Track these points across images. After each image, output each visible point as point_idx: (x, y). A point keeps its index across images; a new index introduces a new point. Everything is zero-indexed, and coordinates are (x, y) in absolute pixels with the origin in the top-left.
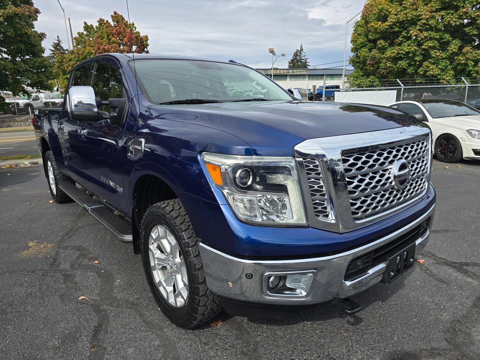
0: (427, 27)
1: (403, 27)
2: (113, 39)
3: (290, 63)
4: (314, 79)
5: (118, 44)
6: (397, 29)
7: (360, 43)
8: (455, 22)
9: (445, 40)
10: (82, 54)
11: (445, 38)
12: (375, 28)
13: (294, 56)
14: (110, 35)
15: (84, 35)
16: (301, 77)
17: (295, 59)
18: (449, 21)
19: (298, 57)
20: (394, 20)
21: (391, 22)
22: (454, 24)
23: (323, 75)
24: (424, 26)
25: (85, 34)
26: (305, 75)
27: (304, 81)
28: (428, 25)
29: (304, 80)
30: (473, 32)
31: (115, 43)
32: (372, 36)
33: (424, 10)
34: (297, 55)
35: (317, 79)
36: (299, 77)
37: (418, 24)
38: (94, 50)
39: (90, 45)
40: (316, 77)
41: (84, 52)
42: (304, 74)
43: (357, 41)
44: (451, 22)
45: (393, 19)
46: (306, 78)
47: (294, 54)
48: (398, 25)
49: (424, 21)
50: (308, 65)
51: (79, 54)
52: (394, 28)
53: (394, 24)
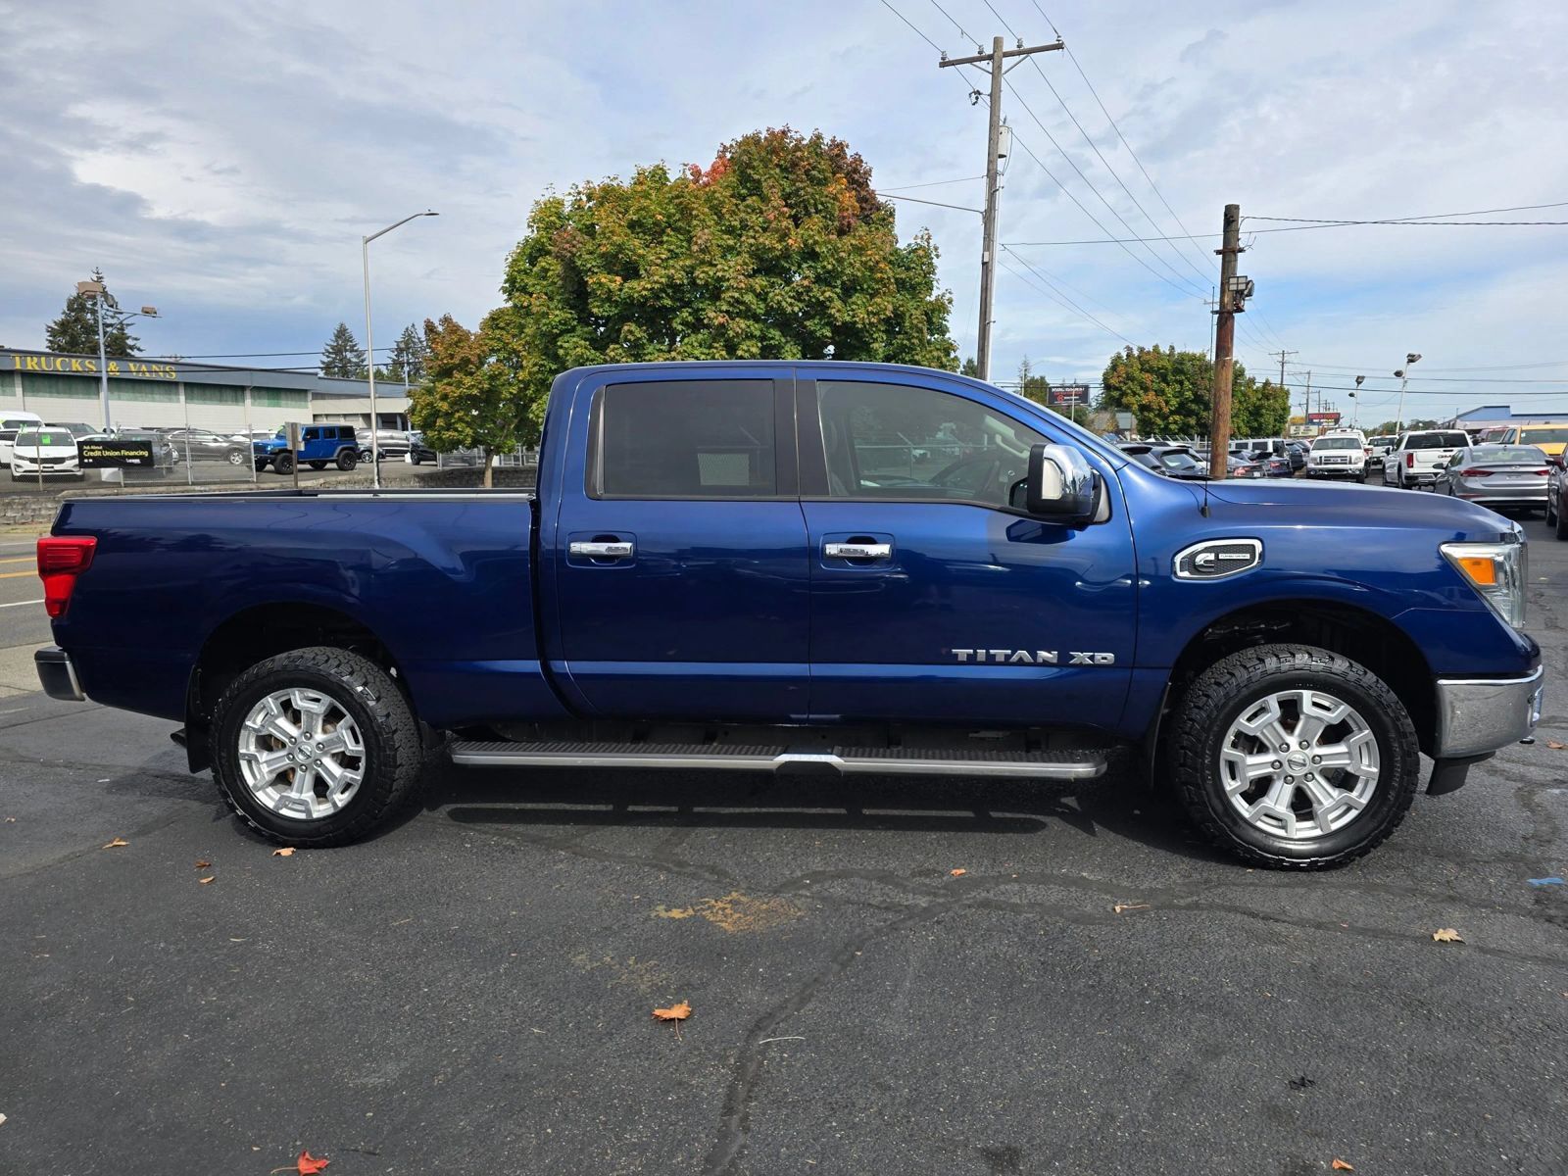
0: (741, 307)
1: (681, 300)
3: (53, 332)
4: (211, 399)
6: (668, 302)
7: (559, 321)
8: (791, 305)
9: (772, 342)
11: (772, 338)
12: (609, 289)
13: (70, 308)
16: (156, 389)
17: (77, 320)
18: (779, 302)
19: (89, 316)
20: (663, 280)
21: (656, 282)
22: (789, 310)
23: (242, 388)
24: (736, 304)
26: (176, 384)
27: (169, 404)
28: (743, 303)
29: (170, 401)
30: (824, 331)
32: (601, 310)
33: (730, 267)
34: (82, 308)
35: (221, 401)
36: (148, 388)
37: (724, 299)
40: (218, 394)
42: (168, 377)
43: (547, 314)
44: (784, 303)
45: (661, 277)
46: (177, 394)
47: (71, 304)
48: (670, 291)
49: (736, 295)
50: (132, 348)
52: (663, 297)
53: (662, 290)
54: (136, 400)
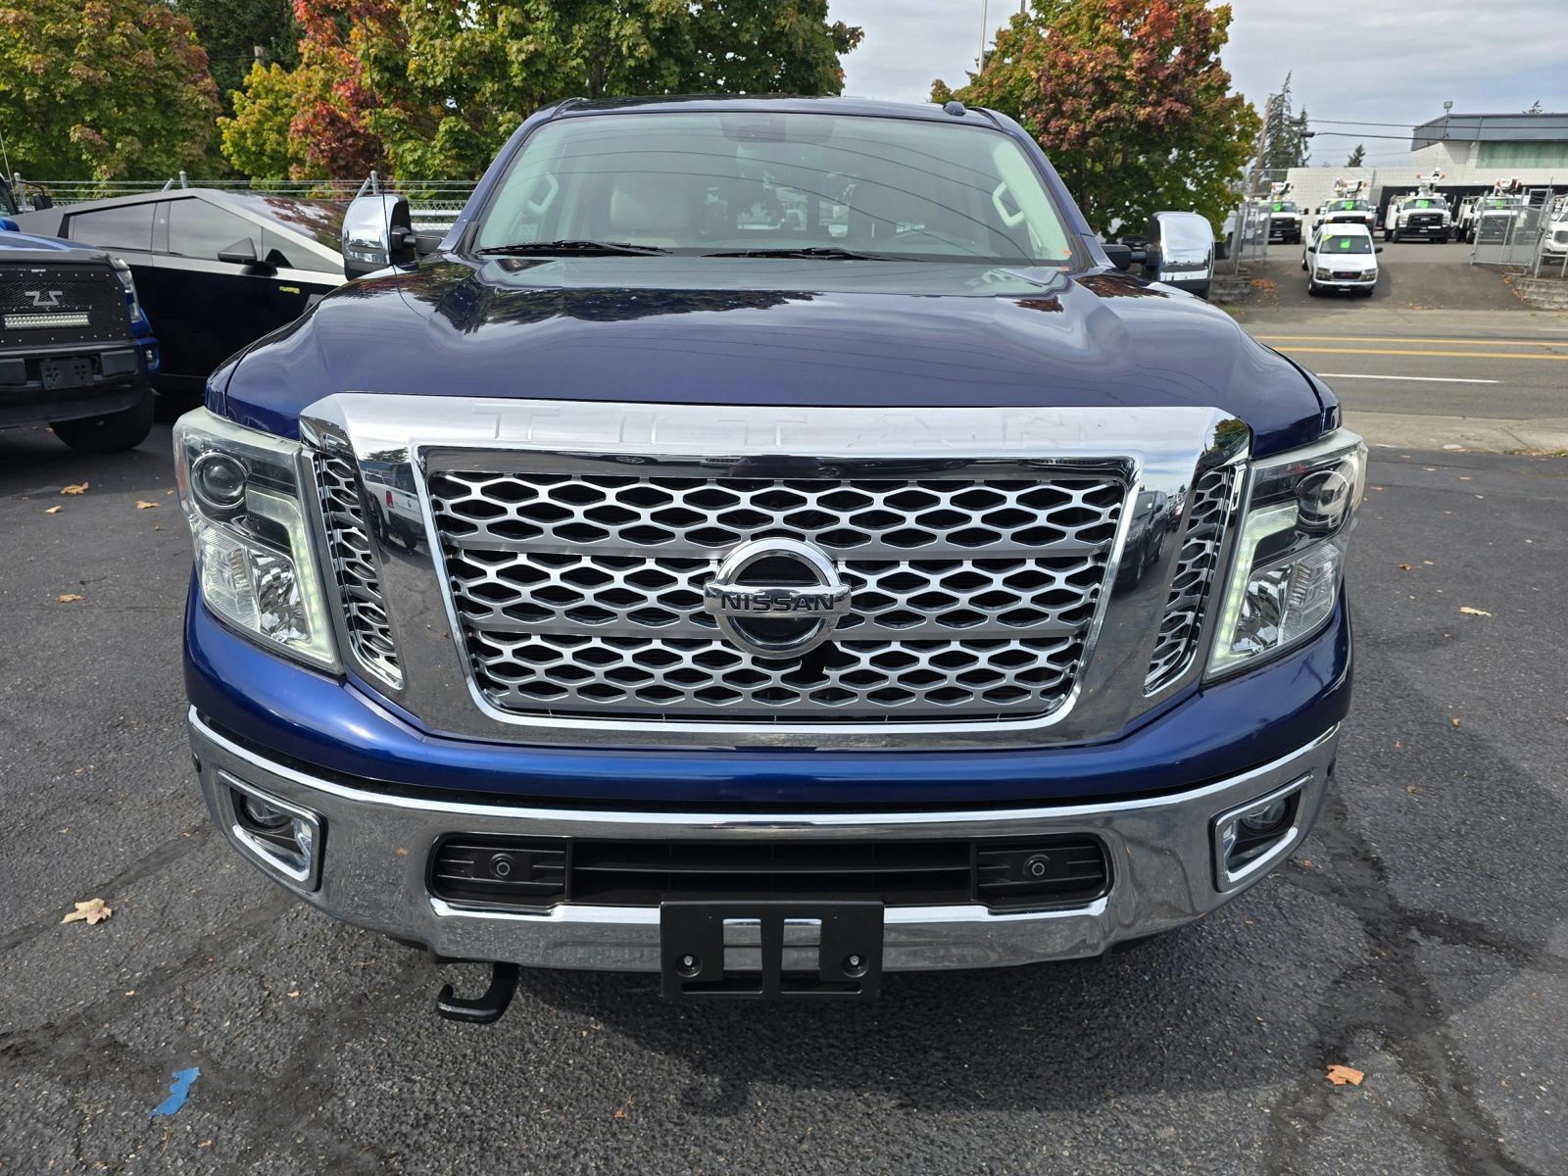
2: (1106, 28)
5: (1117, 45)
10: (1000, 85)
14: (1099, 17)
15: (1030, 21)
25: (1033, 18)
31: (1108, 41)
38: (1037, 71)
39: (1032, 52)
41: (1010, 78)
51: (991, 86)
54: (1513, 166)
